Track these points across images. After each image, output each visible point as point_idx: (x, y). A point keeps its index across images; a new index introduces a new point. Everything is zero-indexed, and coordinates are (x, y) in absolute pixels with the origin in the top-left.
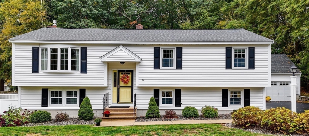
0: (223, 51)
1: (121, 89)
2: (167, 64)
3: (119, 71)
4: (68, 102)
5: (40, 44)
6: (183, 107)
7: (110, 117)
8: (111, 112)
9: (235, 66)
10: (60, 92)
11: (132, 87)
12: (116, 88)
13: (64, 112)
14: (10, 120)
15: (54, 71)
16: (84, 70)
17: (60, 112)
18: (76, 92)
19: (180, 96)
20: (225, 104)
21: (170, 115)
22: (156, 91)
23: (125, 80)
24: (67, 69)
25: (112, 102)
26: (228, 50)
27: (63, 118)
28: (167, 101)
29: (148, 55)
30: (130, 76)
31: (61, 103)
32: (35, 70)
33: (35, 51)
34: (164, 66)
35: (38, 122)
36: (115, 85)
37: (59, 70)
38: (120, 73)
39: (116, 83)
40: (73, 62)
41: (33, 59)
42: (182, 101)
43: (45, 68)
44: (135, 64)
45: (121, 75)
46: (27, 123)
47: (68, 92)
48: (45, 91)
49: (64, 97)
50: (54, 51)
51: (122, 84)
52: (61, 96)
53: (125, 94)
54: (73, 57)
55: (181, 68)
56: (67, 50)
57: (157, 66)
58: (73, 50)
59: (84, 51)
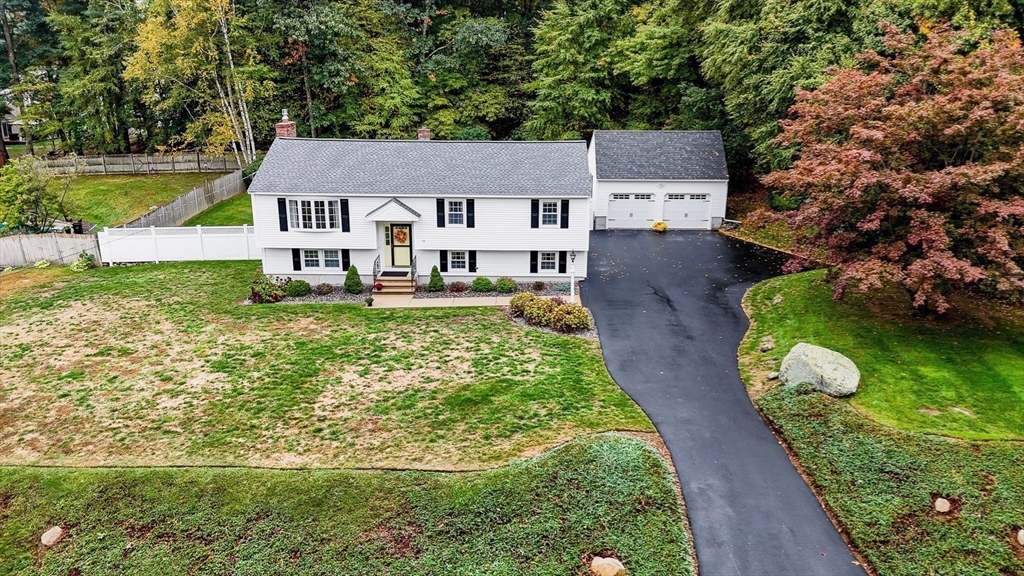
0: (528, 206)
1: (395, 249)
2: (456, 220)
3: (393, 225)
4: (328, 264)
5: (288, 196)
6: (479, 273)
7: (384, 290)
8: (384, 284)
9: (543, 224)
10: (316, 253)
11: (411, 246)
12: (390, 247)
13: (323, 277)
15: (308, 230)
16: (346, 228)
17: (317, 278)
18: (337, 253)
19: (475, 260)
20: (533, 269)
21: (458, 289)
22: (443, 254)
23: (401, 237)
24: (324, 227)
25: (386, 266)
26: (535, 204)
27: (324, 291)
28: (459, 265)
29: (429, 210)
30: (407, 231)
31: (318, 265)
32: (284, 227)
33: (282, 203)
34: (451, 222)
36: (388, 243)
37: (314, 228)
38: (394, 227)
39: (390, 241)
40: (331, 219)
42: (478, 264)
43: (295, 225)
45: (395, 230)
47: (326, 253)
48: (296, 252)
49: (321, 258)
50: (306, 205)
51: (396, 243)
52: (317, 256)
53: (402, 256)
54: (331, 211)
55: (473, 226)
56: (322, 203)
57: (441, 223)
58: (330, 203)
59: (345, 204)
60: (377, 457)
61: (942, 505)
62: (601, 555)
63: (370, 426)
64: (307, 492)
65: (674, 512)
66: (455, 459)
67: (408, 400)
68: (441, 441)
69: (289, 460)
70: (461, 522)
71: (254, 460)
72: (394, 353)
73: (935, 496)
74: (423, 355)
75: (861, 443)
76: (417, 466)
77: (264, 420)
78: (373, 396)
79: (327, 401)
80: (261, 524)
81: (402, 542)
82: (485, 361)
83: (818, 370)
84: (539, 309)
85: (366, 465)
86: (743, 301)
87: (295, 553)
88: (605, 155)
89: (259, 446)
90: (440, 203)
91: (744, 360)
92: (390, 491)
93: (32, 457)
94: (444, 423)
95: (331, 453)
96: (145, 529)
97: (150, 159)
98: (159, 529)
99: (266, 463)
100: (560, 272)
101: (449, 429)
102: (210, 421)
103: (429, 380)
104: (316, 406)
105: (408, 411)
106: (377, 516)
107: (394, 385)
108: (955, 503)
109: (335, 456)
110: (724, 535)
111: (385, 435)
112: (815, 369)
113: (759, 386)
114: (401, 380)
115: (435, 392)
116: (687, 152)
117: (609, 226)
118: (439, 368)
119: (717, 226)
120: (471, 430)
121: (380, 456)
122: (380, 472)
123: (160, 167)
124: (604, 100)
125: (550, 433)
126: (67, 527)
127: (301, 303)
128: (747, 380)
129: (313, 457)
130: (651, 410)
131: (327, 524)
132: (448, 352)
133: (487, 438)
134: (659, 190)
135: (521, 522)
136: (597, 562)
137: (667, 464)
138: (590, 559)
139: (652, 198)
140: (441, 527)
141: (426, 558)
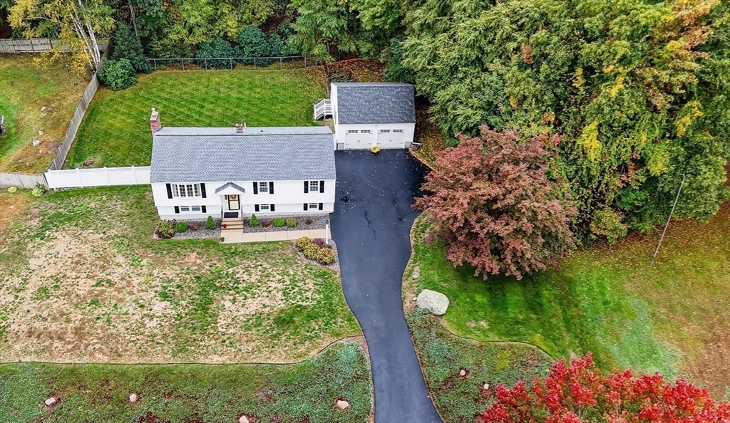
0: (303, 184)
1: (230, 202)
2: (264, 190)
4: (194, 210)
5: (171, 182)
7: (227, 227)
8: (227, 223)
9: (311, 191)
10: (188, 206)
11: (239, 201)
12: (227, 201)
14: (166, 234)
15: (183, 197)
16: (204, 196)
21: (266, 225)
22: (257, 205)
23: (233, 197)
24: (192, 196)
25: (226, 209)
27: (195, 229)
28: (265, 208)
29: (248, 186)
30: (237, 198)
32: (170, 197)
33: (168, 186)
34: (261, 191)
37: (186, 197)
39: (227, 198)
40: (196, 192)
42: (276, 209)
43: (176, 195)
46: (175, 233)
48: (176, 207)
49: (191, 208)
50: (182, 186)
53: (234, 204)
54: (196, 189)
55: (273, 193)
56: (191, 186)
57: (256, 192)
58: (195, 185)
59: (203, 186)
60: (251, 357)
61: (463, 373)
62: (341, 399)
63: (245, 338)
64: (228, 377)
65: (367, 379)
66: (283, 357)
67: (258, 319)
68: (276, 347)
69: (216, 359)
70: (290, 388)
71: (202, 360)
72: (244, 285)
73: (461, 369)
74: (259, 286)
75: (440, 344)
76: (269, 361)
77: (198, 336)
78: (241, 318)
79: (223, 322)
80: (214, 391)
81: (269, 397)
82: (288, 291)
83: (431, 305)
84: (311, 252)
85: (248, 362)
86: (411, 231)
87: (230, 402)
88: (343, 106)
89: (201, 352)
90: (255, 184)
91: (405, 284)
92: (261, 375)
93: (106, 359)
94: (275, 336)
95: (233, 355)
96: (170, 394)
97: (15, 42)
98: (175, 394)
99: (207, 361)
100: (319, 209)
101: (279, 340)
102: (175, 336)
103: (265, 306)
104: (218, 325)
105: (259, 328)
106: (258, 386)
107: (250, 309)
108: (467, 372)
109: (235, 357)
110: (385, 387)
111: (253, 344)
112: (430, 304)
113: (408, 304)
114: (253, 306)
115: (269, 315)
116: (393, 102)
117: (346, 147)
118: (267, 297)
119: (408, 146)
120: (288, 339)
121: (253, 356)
122: (255, 365)
123: (22, 48)
124: (343, 25)
125: (320, 341)
126: (138, 394)
127: (185, 238)
128: (404, 299)
129: (226, 357)
130: (361, 321)
131: (239, 390)
132: (270, 284)
133: (295, 344)
134: (375, 128)
135: (312, 387)
136: (340, 402)
137: (367, 356)
138: (337, 401)
139: (371, 132)
140: (282, 390)
141: (278, 402)
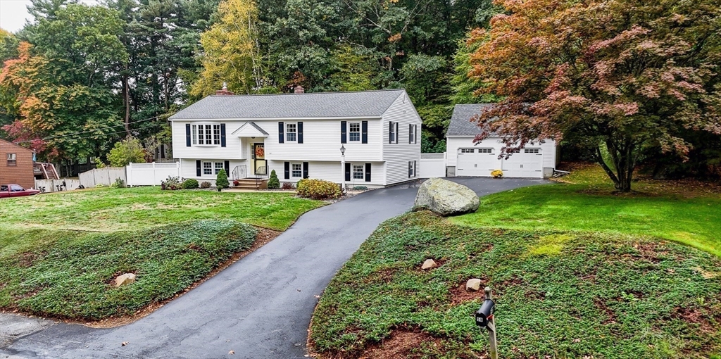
2: (291, 138)
3: (255, 144)
5: (191, 121)
7: (239, 186)
8: (240, 182)
9: (351, 140)
10: (210, 164)
12: (253, 160)
13: (207, 181)
14: (168, 186)
16: (224, 144)
17: (204, 181)
18: (222, 164)
19: (307, 169)
20: (348, 178)
23: (260, 153)
25: (251, 174)
26: (344, 125)
27: (204, 186)
28: (297, 174)
29: (273, 130)
30: (262, 148)
31: (211, 173)
32: (189, 144)
33: (188, 127)
35: (187, 188)
36: (252, 157)
37: (205, 144)
38: (257, 146)
39: (253, 155)
40: (215, 138)
41: (187, 134)
42: (309, 173)
43: (195, 142)
44: (263, 138)
45: (257, 148)
46: (180, 188)
47: (216, 164)
49: (213, 168)
50: (201, 127)
51: (258, 157)
52: (210, 167)
54: (215, 132)
55: (302, 142)
56: (210, 126)
57: (281, 140)
58: (215, 126)
59: (223, 127)
61: (428, 263)
90: (281, 125)
100: (366, 180)
117: (458, 174)
119: (549, 176)
130: (300, 223)
134: (498, 145)
